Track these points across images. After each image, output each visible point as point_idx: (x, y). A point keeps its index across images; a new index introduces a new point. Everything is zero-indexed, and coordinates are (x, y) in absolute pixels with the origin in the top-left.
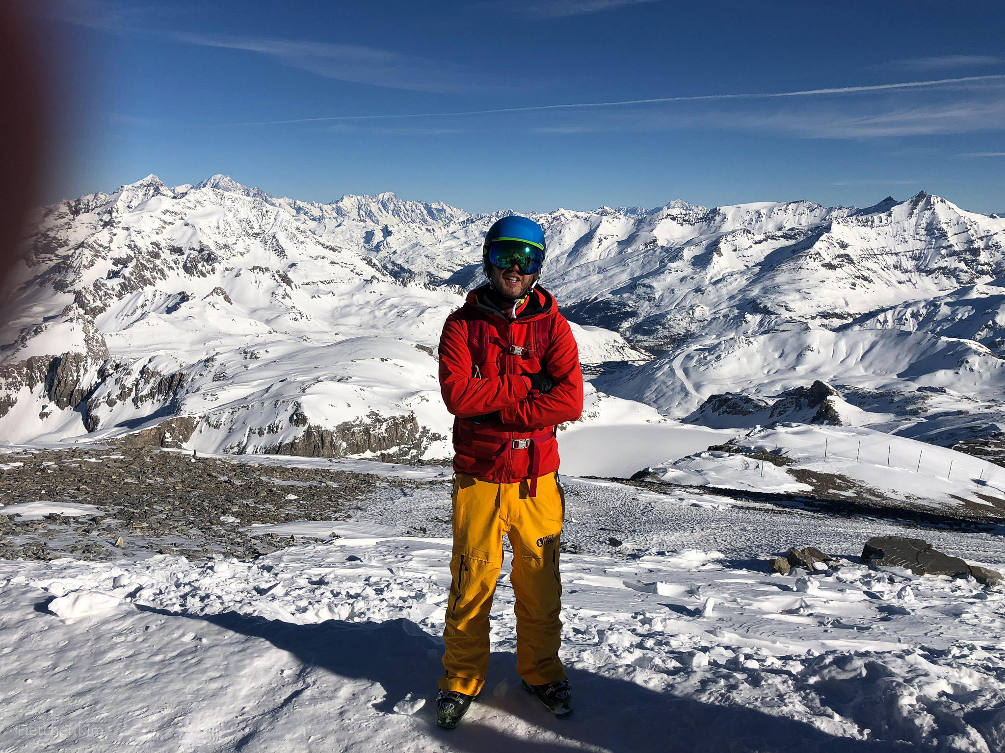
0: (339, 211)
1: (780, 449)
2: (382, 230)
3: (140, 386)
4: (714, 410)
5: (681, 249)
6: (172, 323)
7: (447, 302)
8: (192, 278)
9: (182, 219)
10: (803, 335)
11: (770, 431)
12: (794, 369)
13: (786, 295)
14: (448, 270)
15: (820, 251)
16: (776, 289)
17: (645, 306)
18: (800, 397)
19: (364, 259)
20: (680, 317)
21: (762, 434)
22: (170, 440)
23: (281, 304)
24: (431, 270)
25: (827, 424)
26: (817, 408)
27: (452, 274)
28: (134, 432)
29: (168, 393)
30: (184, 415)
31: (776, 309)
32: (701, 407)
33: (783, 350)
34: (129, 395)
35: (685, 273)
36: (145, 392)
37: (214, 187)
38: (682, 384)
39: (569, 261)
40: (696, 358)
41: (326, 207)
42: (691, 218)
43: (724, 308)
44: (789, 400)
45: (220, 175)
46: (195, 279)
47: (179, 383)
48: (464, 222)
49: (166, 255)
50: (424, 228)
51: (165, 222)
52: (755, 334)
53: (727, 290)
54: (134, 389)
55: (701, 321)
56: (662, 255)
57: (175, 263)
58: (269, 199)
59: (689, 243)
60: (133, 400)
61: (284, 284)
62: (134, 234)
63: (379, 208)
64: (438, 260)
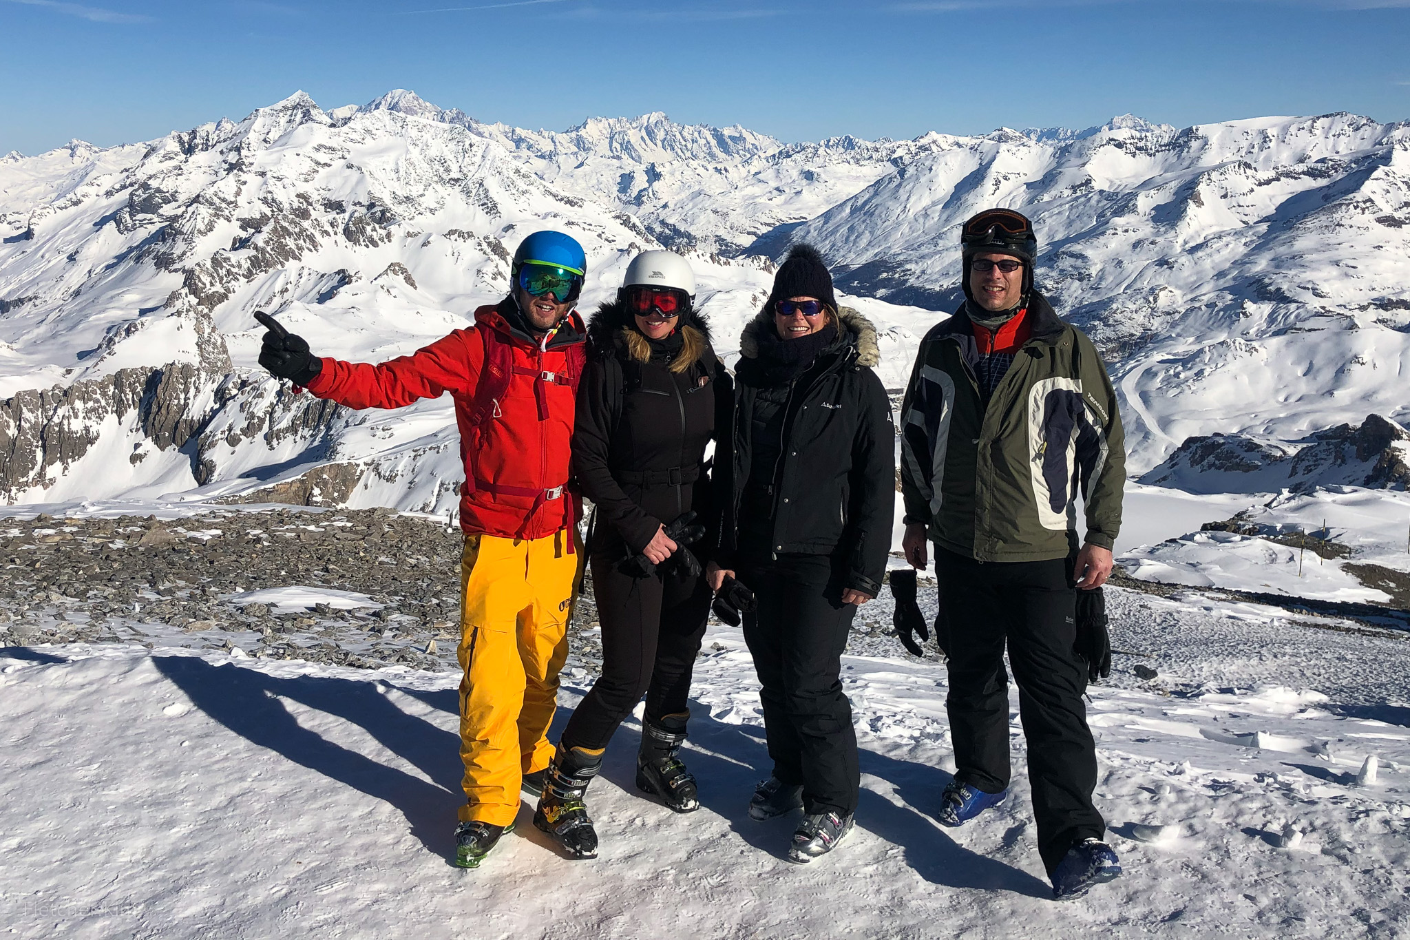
0: (580, 143)
1: (1328, 530)
2: (647, 172)
3: (276, 415)
4: (1194, 462)
5: (1133, 195)
6: (325, 317)
7: (747, 283)
8: (357, 248)
9: (344, 158)
10: (1345, 337)
11: (1306, 499)
12: (1332, 394)
13: (1313, 269)
14: (749, 233)
15: (1373, 197)
16: (1296, 260)
17: (1073, 288)
18: (1342, 443)
19: (618, 217)
20: (1133, 307)
21: (1293, 503)
22: (319, 499)
23: (491, 289)
24: (722, 233)
25: (1392, 488)
26: (1373, 462)
27: (755, 239)
28: (267, 486)
29: (318, 426)
30: (341, 460)
31: (1298, 294)
32: (1172, 457)
33: (1311, 364)
34: (260, 429)
35: (1140, 235)
36: (284, 424)
37: (392, 109)
38: (1139, 418)
39: (944, 216)
40: (1161, 375)
41: (562, 138)
42: (1149, 144)
43: (1208, 293)
44: (1324, 446)
45: (400, 90)
46: (361, 249)
47: (335, 410)
48: (774, 156)
49: (318, 213)
50: (711, 167)
51: (318, 163)
52: (1261, 334)
53: (1213, 261)
54: (267, 419)
55: (1169, 314)
56: (1100, 205)
57: (332, 225)
58: (474, 125)
59: (1145, 185)
60: (266, 437)
61: (495, 257)
62: (272, 181)
63: (642, 138)
64: (733, 218)
